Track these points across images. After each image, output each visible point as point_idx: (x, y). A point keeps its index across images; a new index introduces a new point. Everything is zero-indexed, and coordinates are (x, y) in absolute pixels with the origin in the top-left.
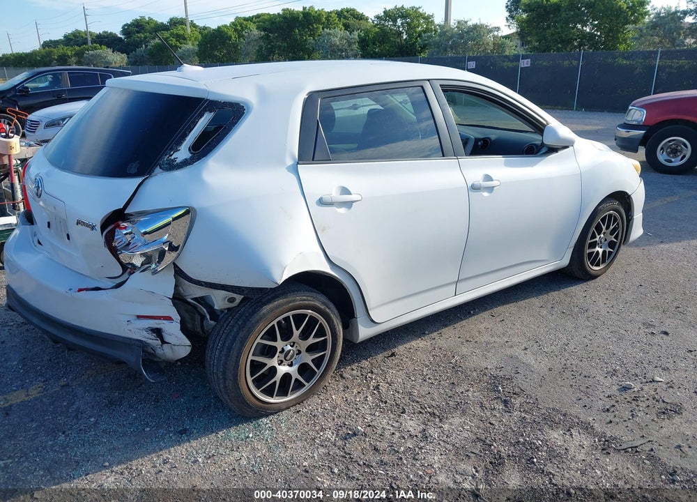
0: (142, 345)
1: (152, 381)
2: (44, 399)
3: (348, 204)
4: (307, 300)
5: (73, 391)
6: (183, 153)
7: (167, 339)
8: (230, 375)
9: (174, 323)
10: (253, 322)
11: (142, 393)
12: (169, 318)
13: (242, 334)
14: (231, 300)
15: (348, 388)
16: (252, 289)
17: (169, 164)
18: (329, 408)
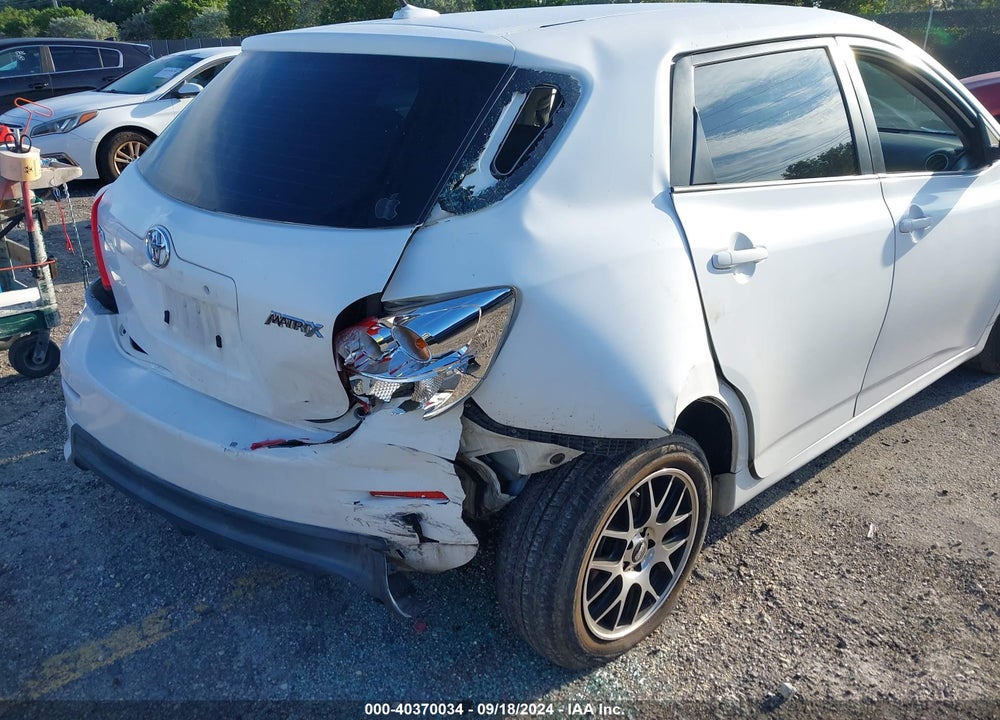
0: (380, 545)
1: (405, 615)
2: (177, 644)
3: (749, 267)
4: (677, 451)
5: (225, 624)
6: (479, 177)
7: (430, 532)
8: (560, 601)
9: (450, 505)
10: (600, 500)
11: (355, 623)
12: (438, 496)
13: (582, 524)
14: (557, 458)
15: (719, 598)
16: (614, 441)
17: (460, 199)
18: (706, 642)
